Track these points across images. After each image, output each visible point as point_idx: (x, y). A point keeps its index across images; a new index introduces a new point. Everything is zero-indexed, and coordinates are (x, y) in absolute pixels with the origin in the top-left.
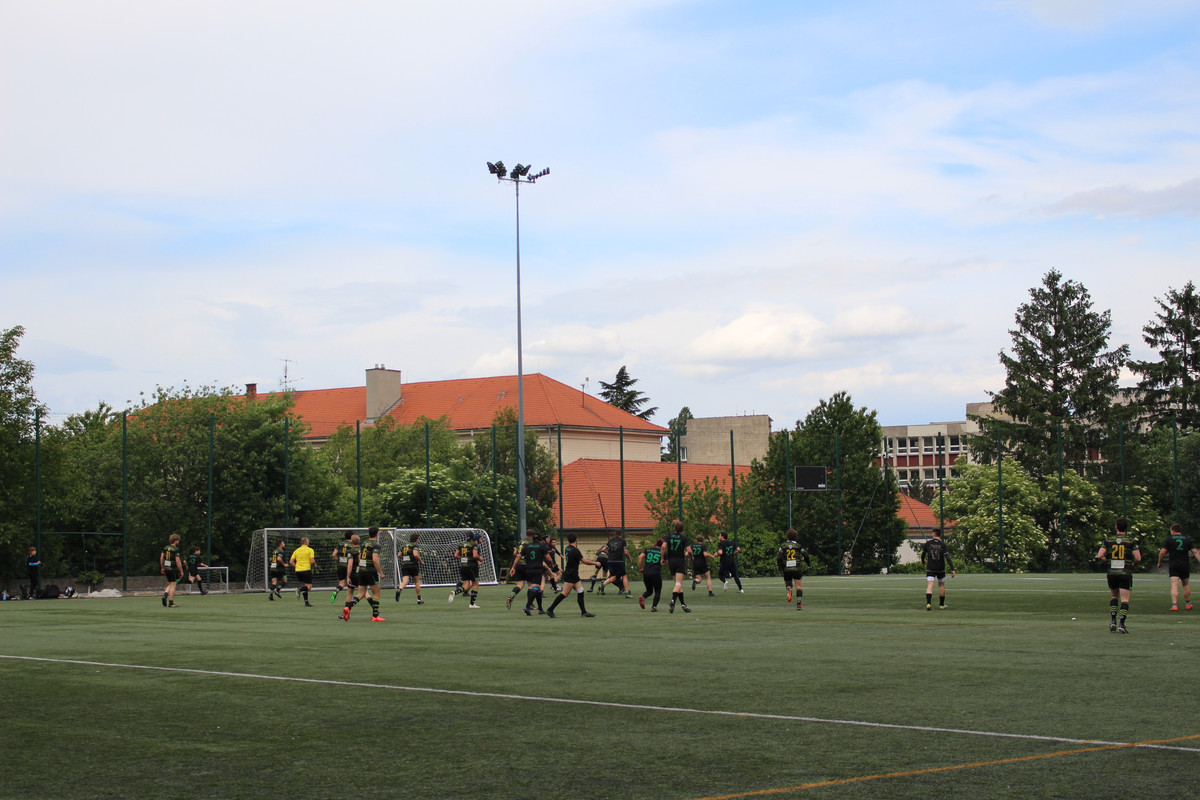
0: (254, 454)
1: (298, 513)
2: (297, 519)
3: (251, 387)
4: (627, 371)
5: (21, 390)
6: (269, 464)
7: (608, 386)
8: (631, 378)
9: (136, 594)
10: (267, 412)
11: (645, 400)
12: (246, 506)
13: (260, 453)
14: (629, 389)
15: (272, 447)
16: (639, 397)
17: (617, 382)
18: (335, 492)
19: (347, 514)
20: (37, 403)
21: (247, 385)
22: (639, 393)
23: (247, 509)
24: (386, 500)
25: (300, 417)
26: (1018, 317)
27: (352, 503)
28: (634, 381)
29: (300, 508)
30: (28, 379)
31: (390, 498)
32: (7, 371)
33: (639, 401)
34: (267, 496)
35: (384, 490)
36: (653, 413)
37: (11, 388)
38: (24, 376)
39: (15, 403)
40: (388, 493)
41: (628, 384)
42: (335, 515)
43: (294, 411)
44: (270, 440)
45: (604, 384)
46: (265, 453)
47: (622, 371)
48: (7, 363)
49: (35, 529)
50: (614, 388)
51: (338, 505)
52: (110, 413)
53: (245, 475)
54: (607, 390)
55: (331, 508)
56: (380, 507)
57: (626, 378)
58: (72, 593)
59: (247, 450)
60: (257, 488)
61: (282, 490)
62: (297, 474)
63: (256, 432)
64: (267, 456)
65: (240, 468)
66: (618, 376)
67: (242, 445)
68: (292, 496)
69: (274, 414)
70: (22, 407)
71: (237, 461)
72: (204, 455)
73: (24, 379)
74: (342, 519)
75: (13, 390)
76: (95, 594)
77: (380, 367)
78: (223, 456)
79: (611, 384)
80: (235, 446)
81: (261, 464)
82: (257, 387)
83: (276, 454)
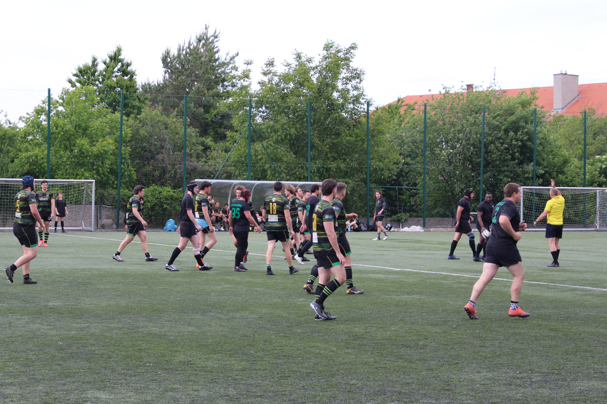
0: (511, 134)
1: (542, 176)
2: (541, 180)
3: (470, 87)
5: (356, 88)
6: (522, 141)
9: (432, 230)
10: (519, 103)
12: (505, 171)
13: (516, 133)
15: (524, 128)
18: (566, 162)
19: (574, 177)
20: (366, 97)
21: (467, 85)
23: (506, 173)
24: (601, 168)
25: (543, 107)
27: (578, 170)
29: (543, 172)
30: (361, 81)
31: (604, 166)
32: (347, 74)
34: (521, 163)
35: (600, 161)
37: (349, 87)
38: (358, 78)
39: (351, 97)
40: (603, 163)
42: (566, 178)
43: (538, 102)
44: (522, 124)
46: (519, 133)
48: (347, 70)
49: (366, 183)
51: (568, 171)
52: (404, 104)
53: (506, 149)
55: (562, 173)
56: (597, 172)
58: (391, 228)
59: (506, 131)
60: (513, 159)
61: (530, 160)
62: (540, 148)
63: (512, 118)
64: (521, 135)
65: (502, 144)
67: (503, 127)
68: (538, 164)
69: (524, 105)
70: (356, 100)
71: (500, 138)
72: (476, 134)
73: (358, 80)
74: (571, 181)
75: (351, 88)
76: (406, 229)
77: (564, 73)
78: (490, 135)
80: (497, 128)
81: (517, 140)
82: (474, 87)
83: (527, 133)
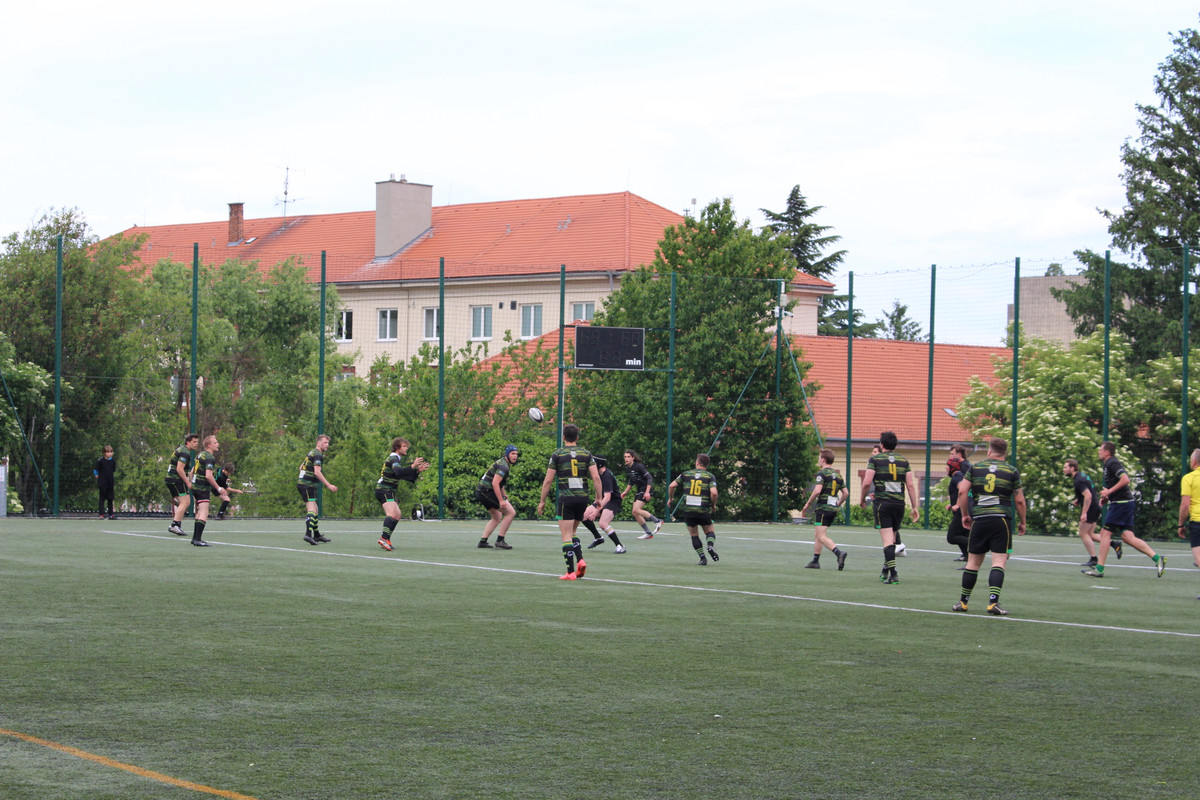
4: (802, 193)
7: (775, 217)
8: (809, 206)
11: (833, 239)
14: (806, 221)
16: (824, 234)
17: (790, 211)
22: (824, 228)
26: (1160, 82)
28: (815, 209)
33: (822, 242)
36: (840, 260)
41: (807, 213)
45: (769, 214)
47: (795, 194)
50: (783, 219)
54: (772, 223)
57: (802, 204)
66: (789, 201)
77: (398, 180)
79: (778, 212)
82: (245, 208)
